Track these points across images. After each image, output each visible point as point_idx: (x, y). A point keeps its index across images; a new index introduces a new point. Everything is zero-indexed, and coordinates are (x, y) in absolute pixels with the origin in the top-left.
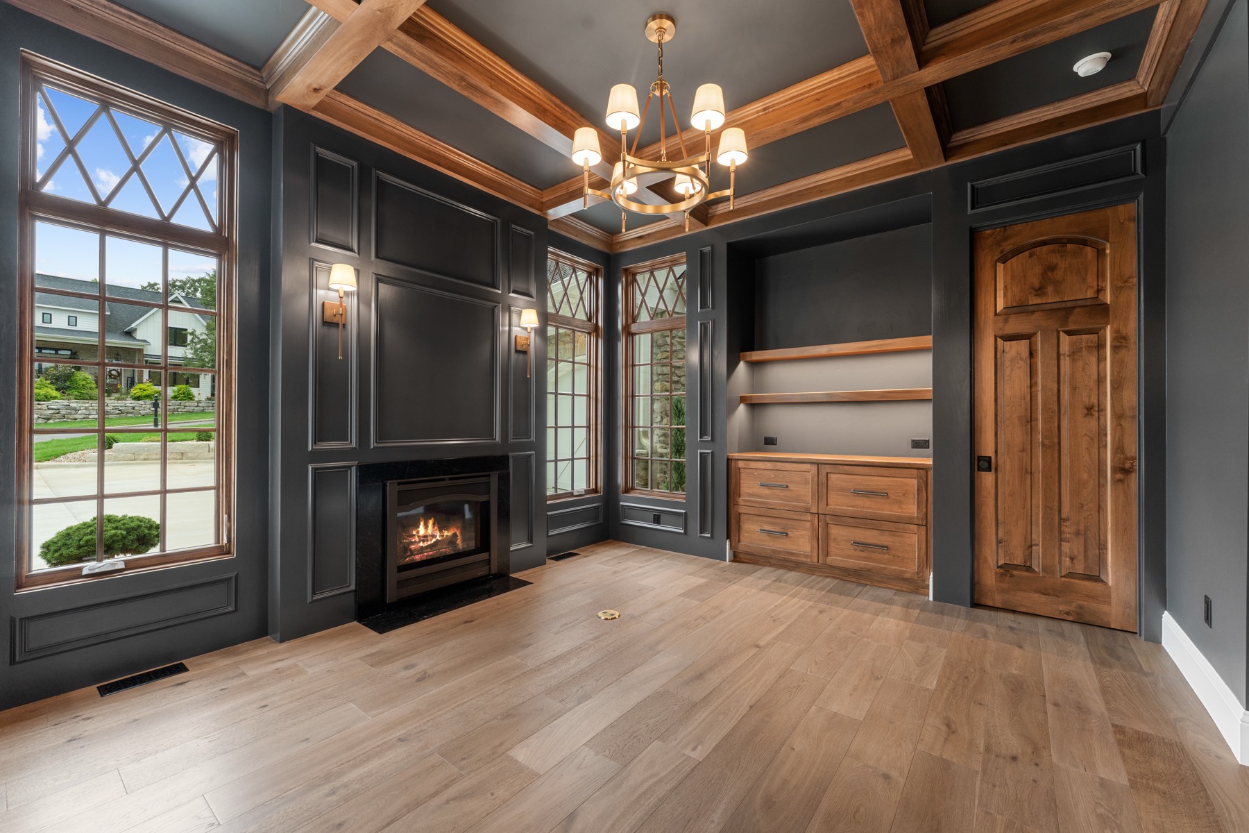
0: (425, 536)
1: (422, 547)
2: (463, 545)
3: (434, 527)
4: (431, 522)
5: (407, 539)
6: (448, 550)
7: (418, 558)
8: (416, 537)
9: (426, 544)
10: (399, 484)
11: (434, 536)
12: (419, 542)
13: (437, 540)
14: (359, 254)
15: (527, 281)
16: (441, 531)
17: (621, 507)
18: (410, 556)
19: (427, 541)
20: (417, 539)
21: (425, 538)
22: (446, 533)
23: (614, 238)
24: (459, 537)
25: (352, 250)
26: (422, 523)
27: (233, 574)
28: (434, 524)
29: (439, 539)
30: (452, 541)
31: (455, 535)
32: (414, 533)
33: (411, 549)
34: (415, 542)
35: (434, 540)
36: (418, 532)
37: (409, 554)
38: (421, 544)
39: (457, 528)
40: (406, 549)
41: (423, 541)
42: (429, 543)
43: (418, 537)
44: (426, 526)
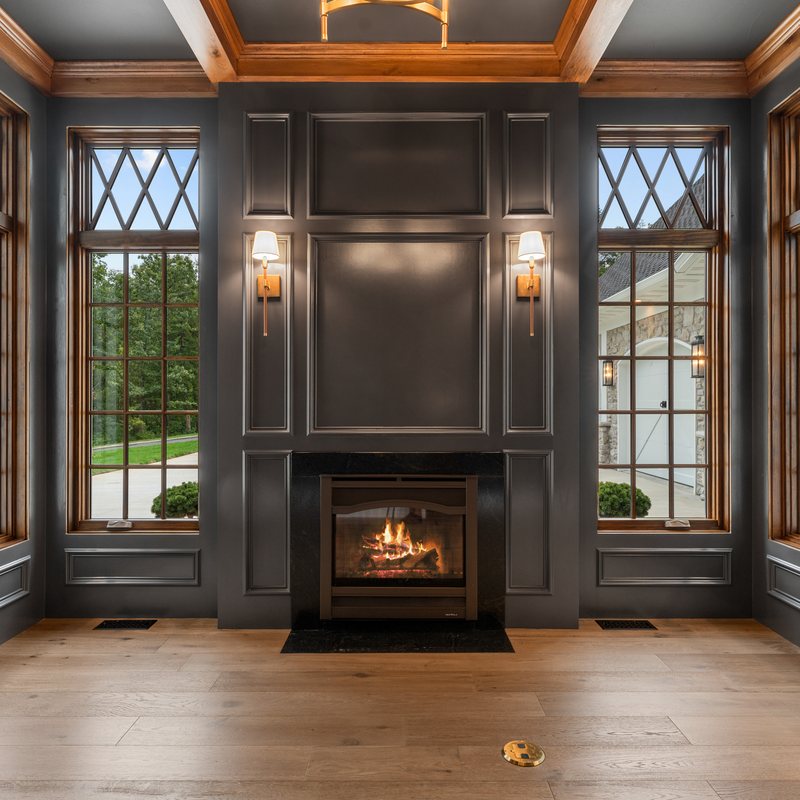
0: (393, 546)
1: (388, 560)
2: (445, 570)
3: (404, 536)
4: (400, 528)
5: (367, 545)
6: (422, 572)
7: (382, 574)
8: (381, 545)
9: (393, 557)
10: (334, 479)
11: (405, 549)
12: (385, 553)
13: (409, 555)
14: (292, 215)
15: (540, 188)
16: (414, 543)
17: (767, 563)
18: (370, 570)
19: (396, 553)
20: (381, 547)
21: (392, 548)
22: (421, 548)
23: (749, 64)
24: (439, 557)
25: (286, 213)
26: (388, 527)
27: (197, 550)
28: (405, 532)
29: (412, 554)
30: (428, 559)
31: (433, 553)
32: (378, 538)
33: (372, 560)
34: (379, 551)
35: (405, 554)
36: (383, 538)
37: (370, 566)
38: (387, 556)
39: (437, 544)
40: (366, 558)
41: (390, 553)
42: (398, 556)
43: (383, 544)
44: (394, 533)
